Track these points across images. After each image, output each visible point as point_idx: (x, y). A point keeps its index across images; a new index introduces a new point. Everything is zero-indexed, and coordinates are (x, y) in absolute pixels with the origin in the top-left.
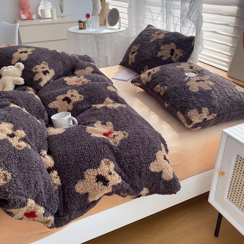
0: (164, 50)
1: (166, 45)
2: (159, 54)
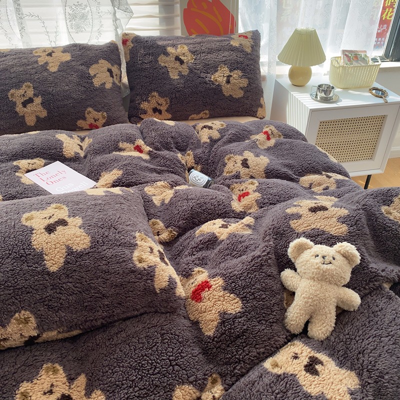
0: (97, 73)
1: (94, 66)
2: (97, 82)
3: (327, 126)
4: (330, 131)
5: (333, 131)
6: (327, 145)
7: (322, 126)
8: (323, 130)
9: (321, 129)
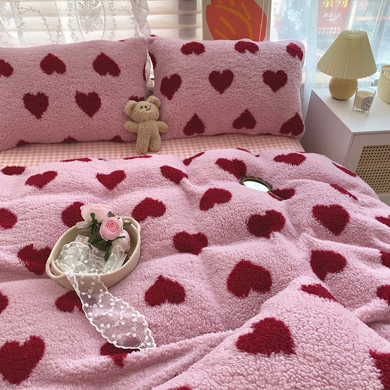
3: (371, 152)
4: (376, 158)
5: (379, 157)
6: (369, 173)
7: (365, 152)
8: (366, 155)
9: (364, 155)
